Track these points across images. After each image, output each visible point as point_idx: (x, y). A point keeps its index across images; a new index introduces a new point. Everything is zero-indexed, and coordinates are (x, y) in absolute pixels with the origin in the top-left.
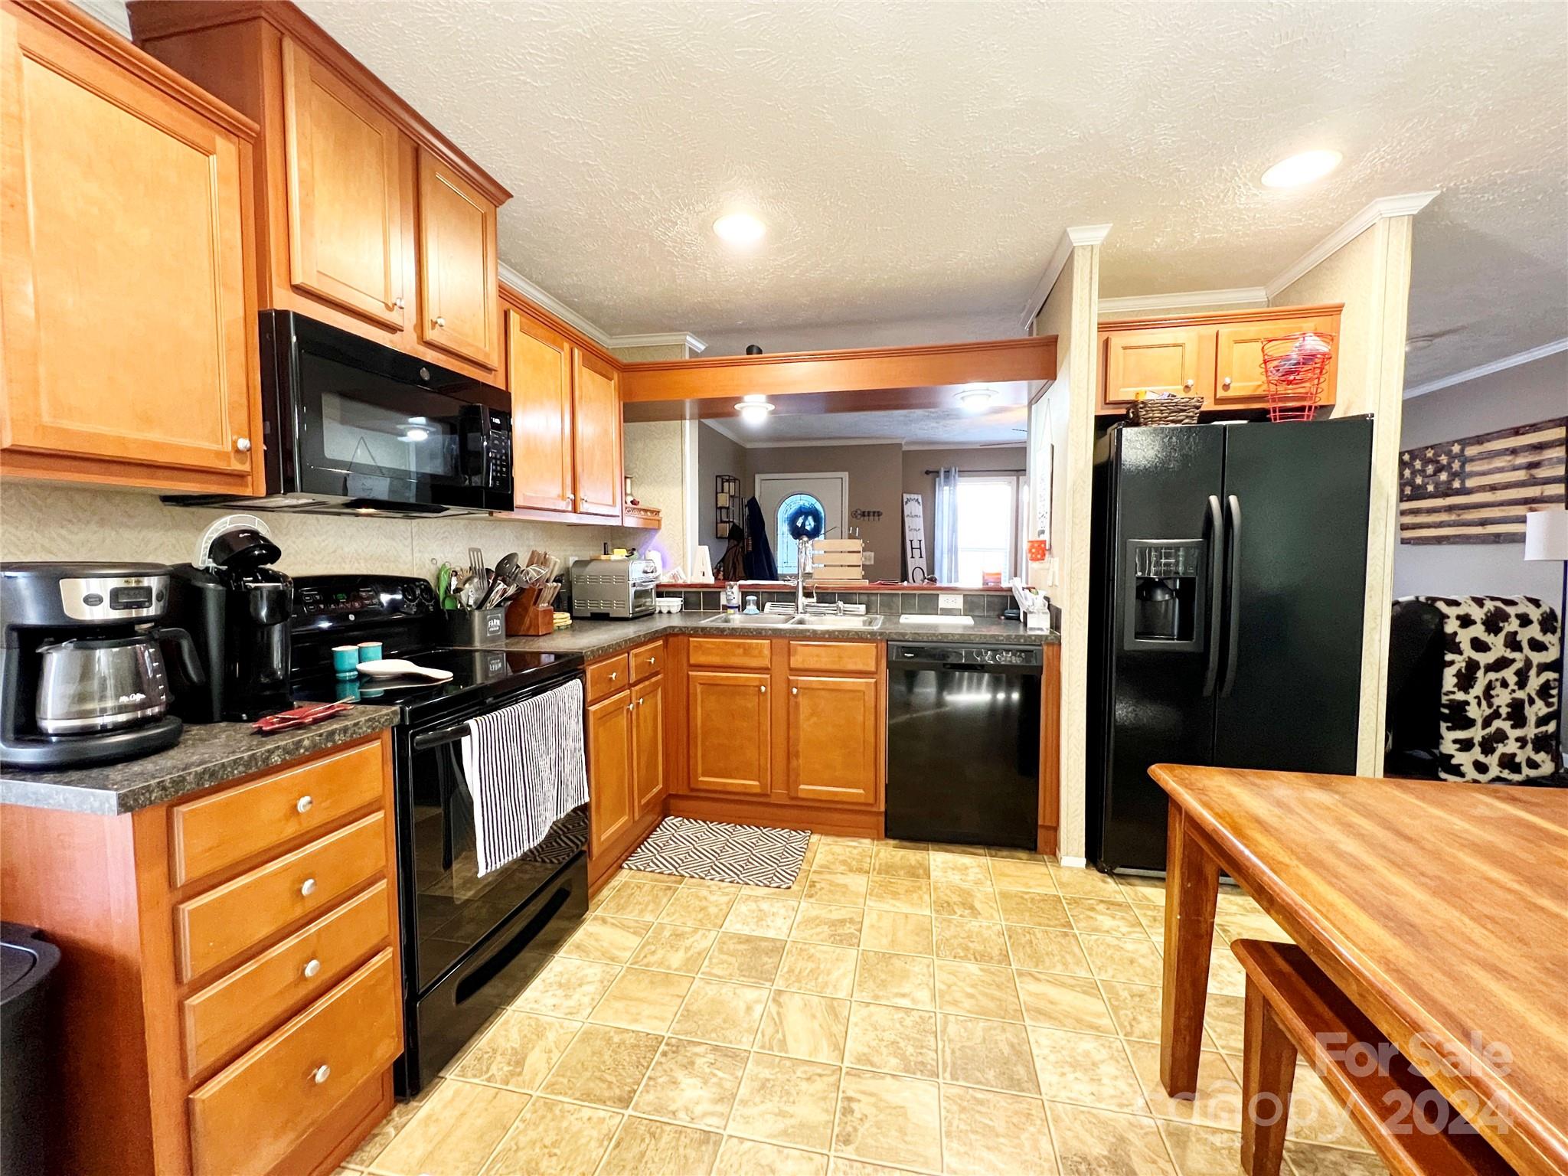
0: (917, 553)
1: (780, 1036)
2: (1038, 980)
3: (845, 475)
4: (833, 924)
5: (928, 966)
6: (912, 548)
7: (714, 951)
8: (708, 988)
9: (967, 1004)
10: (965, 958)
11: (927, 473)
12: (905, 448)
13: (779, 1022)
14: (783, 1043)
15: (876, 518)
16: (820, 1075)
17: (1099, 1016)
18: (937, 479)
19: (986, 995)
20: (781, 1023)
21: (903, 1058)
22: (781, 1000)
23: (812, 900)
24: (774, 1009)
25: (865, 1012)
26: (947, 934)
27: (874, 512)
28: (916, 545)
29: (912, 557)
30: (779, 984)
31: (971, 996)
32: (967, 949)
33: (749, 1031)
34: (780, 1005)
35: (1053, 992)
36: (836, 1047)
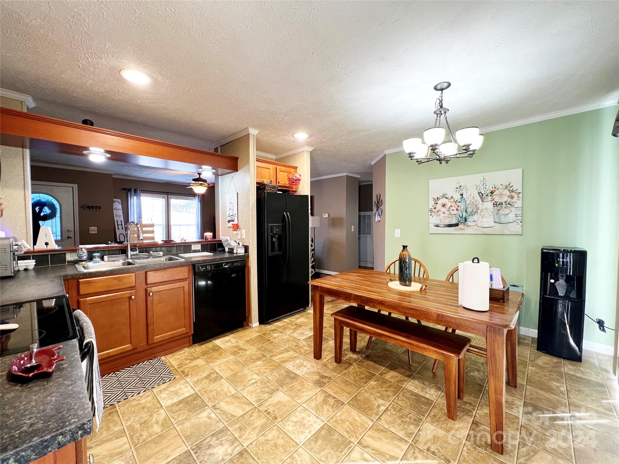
0: (120, 227)
1: (229, 415)
2: (275, 355)
3: (75, 186)
4: (206, 378)
5: (248, 369)
6: (118, 225)
7: (170, 415)
8: (185, 425)
9: (267, 371)
10: (255, 362)
11: (124, 189)
12: (114, 176)
13: (224, 413)
14: (233, 416)
15: (98, 210)
16: (253, 413)
17: (294, 354)
18: (129, 193)
19: (269, 366)
20: (225, 412)
21: (267, 392)
22: (217, 407)
23: (189, 376)
24: (218, 411)
25: (245, 391)
26: (244, 359)
27: (96, 207)
28: (119, 223)
29: (118, 229)
30: (210, 404)
31: (266, 369)
32: (253, 359)
33: (217, 422)
34: (218, 409)
35: (281, 356)
36: (248, 404)
